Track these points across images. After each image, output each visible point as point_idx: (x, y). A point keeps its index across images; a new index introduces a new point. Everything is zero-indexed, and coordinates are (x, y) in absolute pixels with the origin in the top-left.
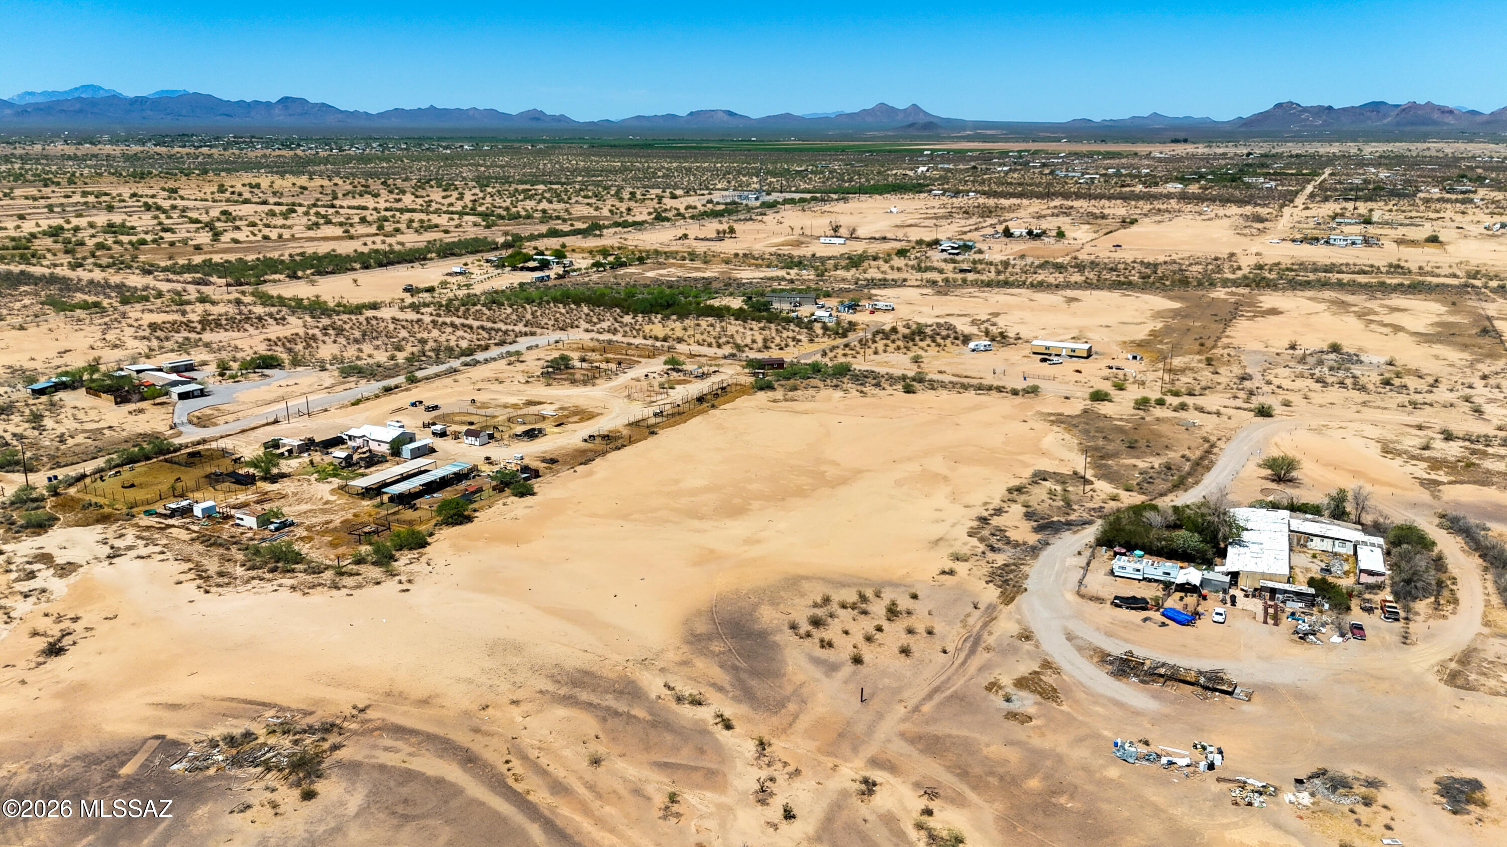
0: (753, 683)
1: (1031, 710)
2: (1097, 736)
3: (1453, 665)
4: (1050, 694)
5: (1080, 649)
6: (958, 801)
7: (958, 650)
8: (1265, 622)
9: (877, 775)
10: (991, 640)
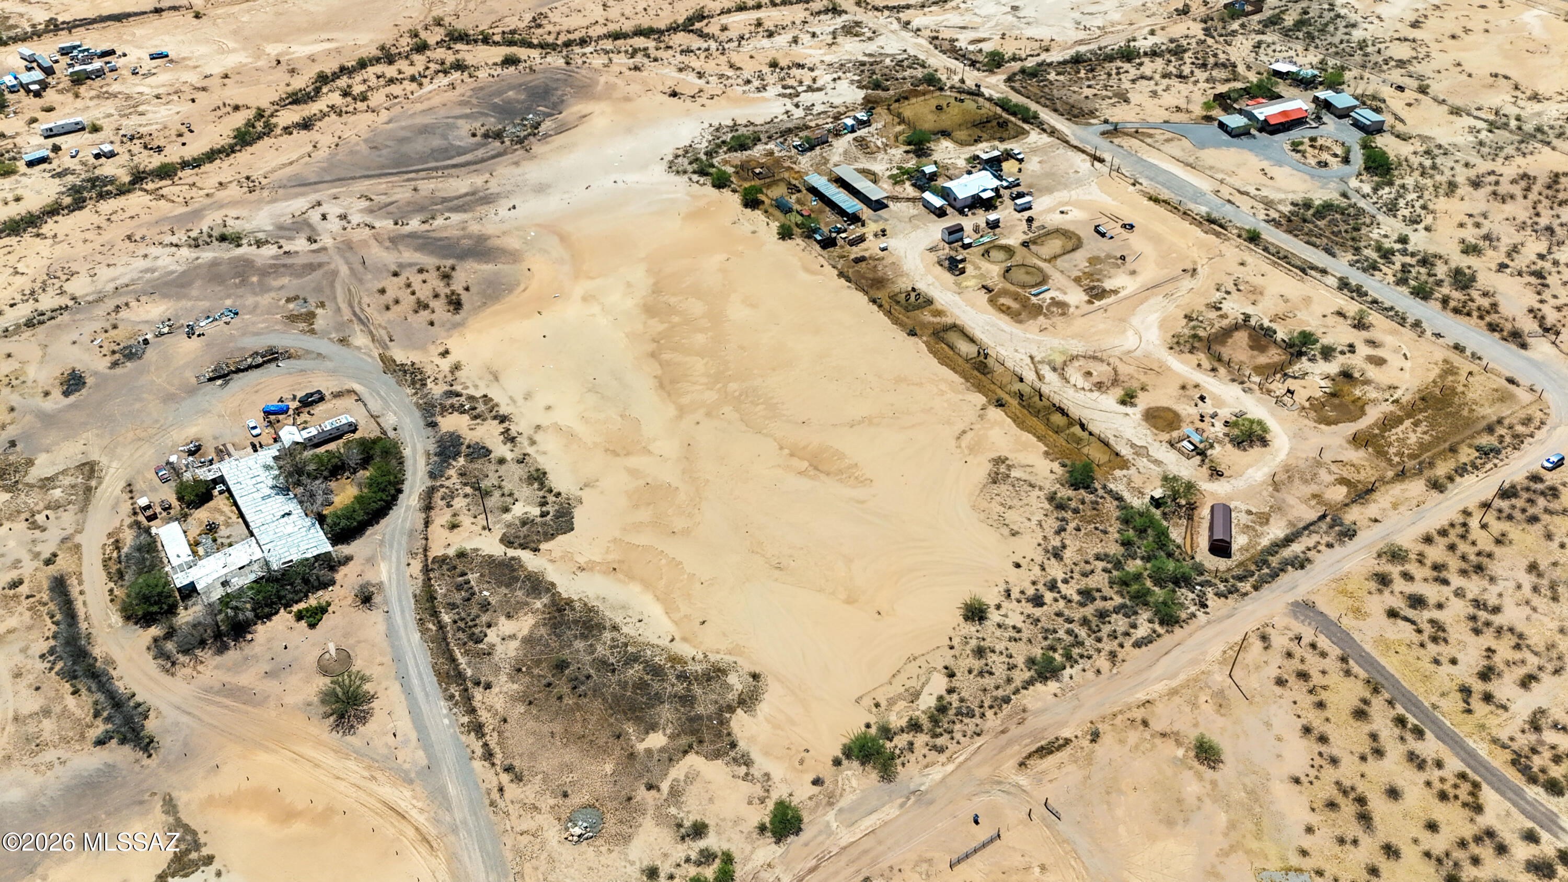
0: (421, 241)
1: (291, 306)
2: (250, 313)
3: (93, 483)
4: (293, 318)
5: (308, 352)
6: (276, 257)
7: (362, 310)
8: (224, 445)
9: (314, 246)
10: (357, 327)
